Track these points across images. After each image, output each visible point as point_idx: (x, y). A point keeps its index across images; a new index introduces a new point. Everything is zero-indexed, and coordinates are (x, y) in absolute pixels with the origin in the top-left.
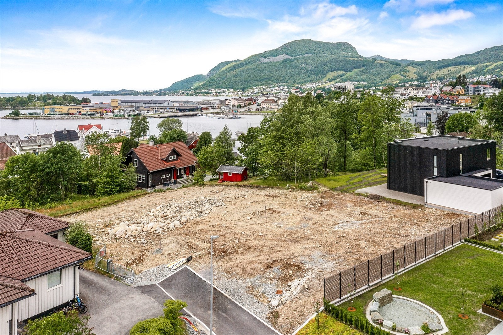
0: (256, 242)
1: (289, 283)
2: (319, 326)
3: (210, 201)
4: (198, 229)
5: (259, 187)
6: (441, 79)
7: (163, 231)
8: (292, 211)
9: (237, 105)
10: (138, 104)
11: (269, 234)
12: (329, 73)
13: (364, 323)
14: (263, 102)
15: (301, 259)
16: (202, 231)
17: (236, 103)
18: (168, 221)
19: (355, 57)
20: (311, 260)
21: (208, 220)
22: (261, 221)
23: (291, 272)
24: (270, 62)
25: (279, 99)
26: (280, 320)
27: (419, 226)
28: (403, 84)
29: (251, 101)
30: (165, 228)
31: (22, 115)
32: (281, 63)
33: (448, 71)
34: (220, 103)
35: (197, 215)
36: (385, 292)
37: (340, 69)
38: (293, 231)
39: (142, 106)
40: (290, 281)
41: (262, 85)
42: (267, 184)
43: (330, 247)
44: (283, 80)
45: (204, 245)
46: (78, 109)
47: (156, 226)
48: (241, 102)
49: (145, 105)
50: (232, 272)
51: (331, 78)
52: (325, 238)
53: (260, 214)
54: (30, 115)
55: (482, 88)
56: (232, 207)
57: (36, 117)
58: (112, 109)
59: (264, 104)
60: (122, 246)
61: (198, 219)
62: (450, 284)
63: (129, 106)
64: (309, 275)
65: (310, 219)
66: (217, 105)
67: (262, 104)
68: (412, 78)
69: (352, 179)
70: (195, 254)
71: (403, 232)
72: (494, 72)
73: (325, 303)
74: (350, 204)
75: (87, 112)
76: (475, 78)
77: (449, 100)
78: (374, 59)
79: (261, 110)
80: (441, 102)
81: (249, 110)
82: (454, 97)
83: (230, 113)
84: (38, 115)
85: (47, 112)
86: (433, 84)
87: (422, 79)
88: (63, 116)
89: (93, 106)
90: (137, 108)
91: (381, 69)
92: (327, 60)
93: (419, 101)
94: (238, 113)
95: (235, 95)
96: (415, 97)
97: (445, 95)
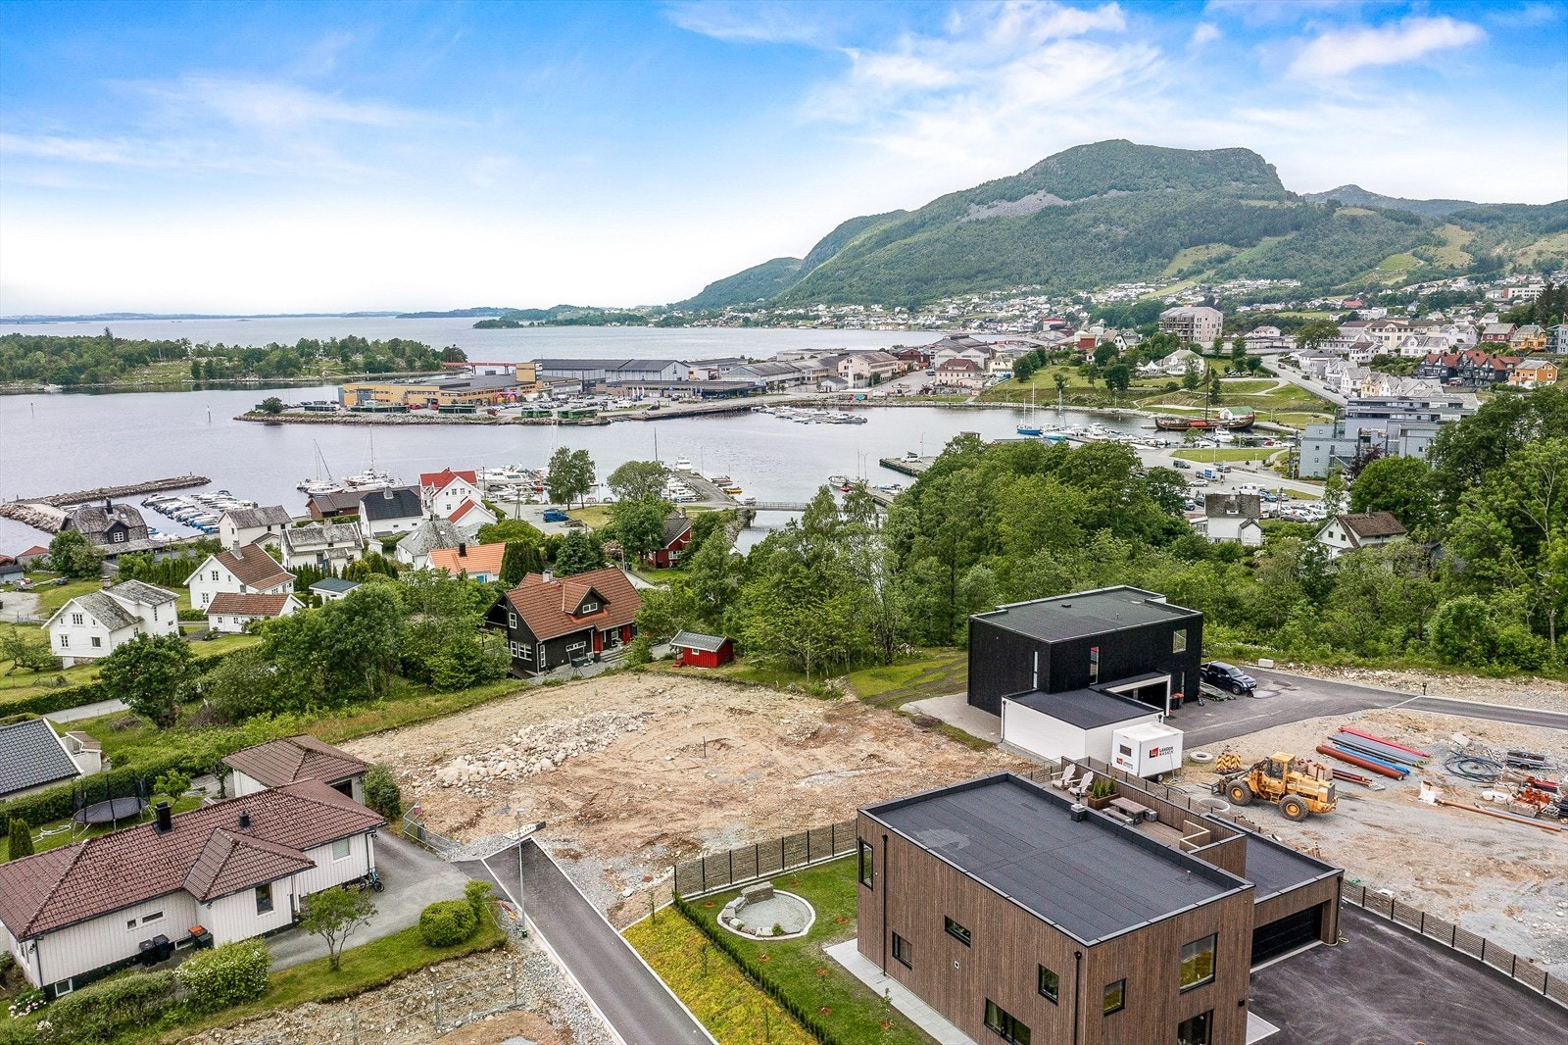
9: (868, 375)
10: (590, 376)
12: (1183, 251)
14: (943, 368)
17: (867, 370)
19: (1269, 199)
24: (997, 219)
25: (994, 355)
29: (914, 358)
31: (289, 411)
32: (1031, 222)
34: (822, 367)
37: (1220, 235)
39: (603, 381)
41: (971, 290)
46: (430, 393)
48: (881, 366)
49: (612, 378)
51: (1186, 268)
54: (308, 412)
57: (324, 417)
58: (519, 392)
59: (943, 374)
63: (567, 382)
66: (811, 376)
67: (938, 374)
68: (1452, 267)
75: (454, 402)
77: (1491, 370)
78: (1334, 204)
79: (934, 393)
80: (1467, 374)
81: (900, 392)
82: (1506, 360)
83: (846, 404)
84: (327, 409)
85: (351, 400)
86: (1511, 290)
87: (1486, 269)
88: (392, 414)
89: (468, 385)
90: (588, 387)
91: (1352, 236)
92: (1179, 209)
93: (1404, 368)
94: (867, 404)
95: (887, 324)
96: (1394, 355)
97: (1481, 353)
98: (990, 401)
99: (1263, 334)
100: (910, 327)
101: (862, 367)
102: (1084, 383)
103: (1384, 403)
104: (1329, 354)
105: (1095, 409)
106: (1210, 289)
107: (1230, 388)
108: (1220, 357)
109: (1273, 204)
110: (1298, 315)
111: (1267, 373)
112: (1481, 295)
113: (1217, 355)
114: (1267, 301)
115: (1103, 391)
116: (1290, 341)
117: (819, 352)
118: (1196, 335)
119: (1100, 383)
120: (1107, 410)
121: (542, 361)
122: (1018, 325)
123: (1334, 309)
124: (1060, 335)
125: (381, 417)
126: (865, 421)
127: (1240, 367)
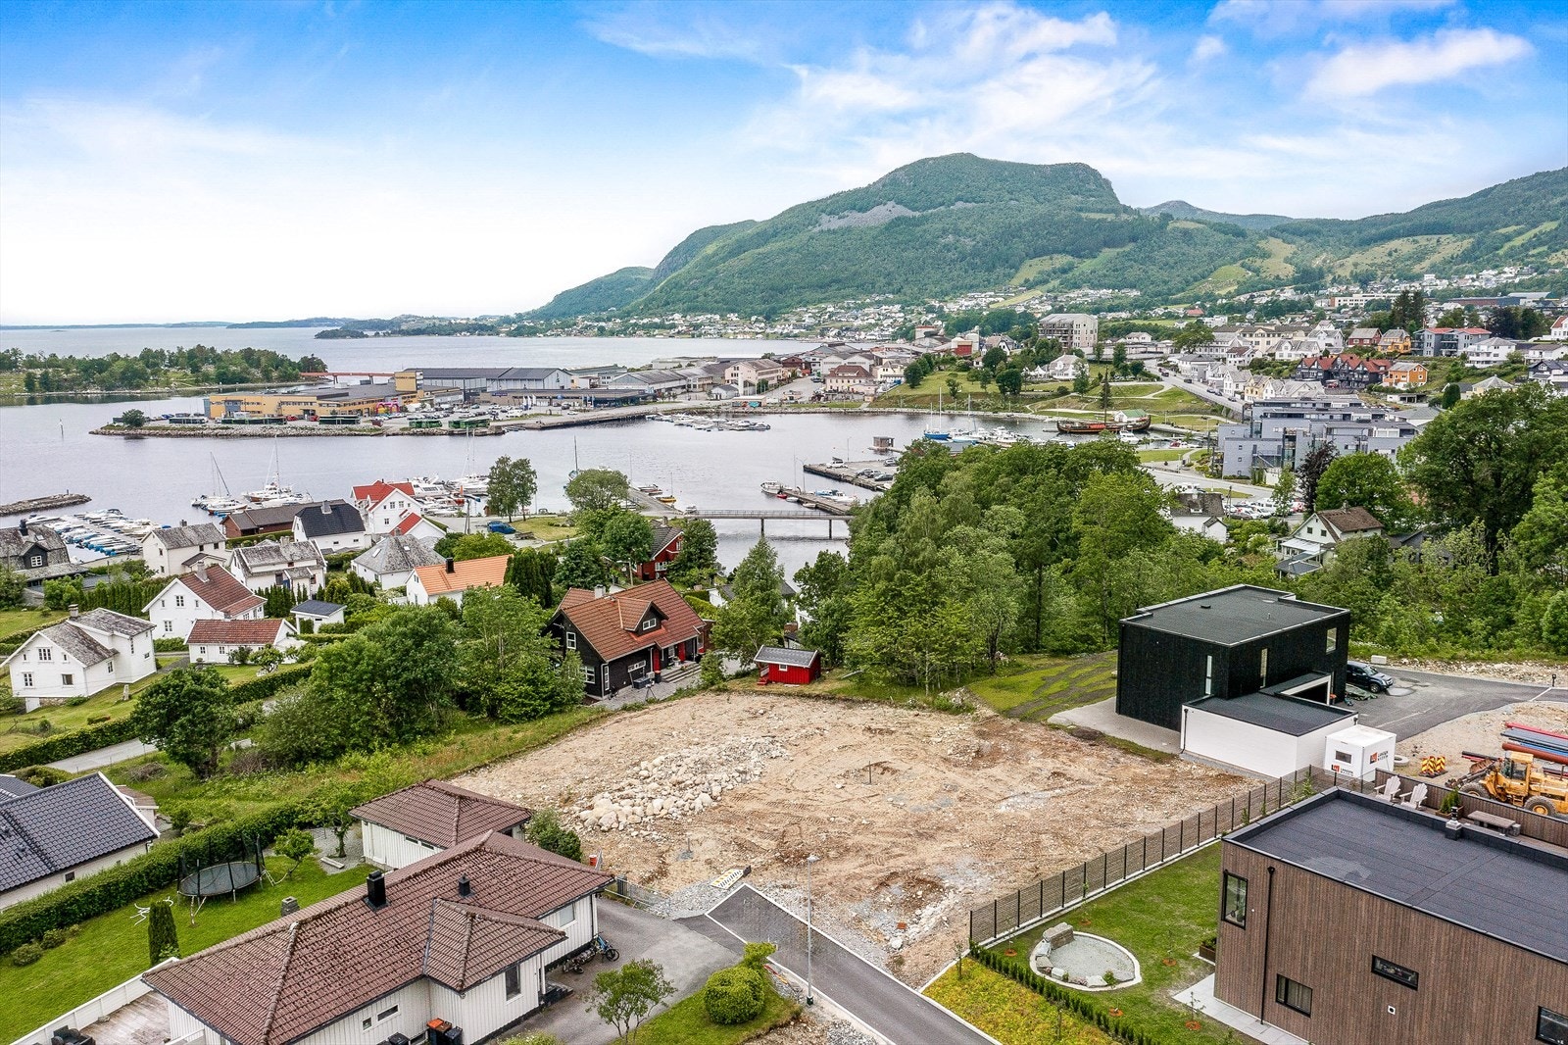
0: (857, 838)
1: (918, 912)
2: (961, 976)
3: (758, 746)
4: (747, 809)
5: (850, 702)
6: (1364, 281)
7: (685, 815)
8: (920, 768)
9: (756, 382)
10: (471, 385)
11: (880, 822)
12: (1028, 262)
13: (1025, 971)
14: (833, 374)
15: (938, 870)
16: (756, 815)
17: (754, 378)
18: (688, 794)
19: (1107, 212)
20: (955, 871)
21: (762, 789)
22: (863, 790)
23: (920, 893)
24: (849, 229)
25: (879, 361)
26: (905, 968)
27: (1155, 803)
28: (1248, 296)
29: (797, 366)
30: (686, 808)
31: (151, 424)
32: (881, 233)
33: (1390, 255)
34: (706, 375)
35: (739, 779)
36: (1063, 927)
37: (1060, 247)
38: (923, 814)
39: (484, 390)
40: (920, 907)
41: (825, 300)
42: (865, 692)
43: (987, 847)
44: (889, 284)
45: (765, 844)
46: (306, 403)
47: (669, 803)
48: (767, 373)
49: (493, 387)
50: (824, 894)
51: (1031, 279)
52: (980, 829)
53: (859, 773)
54: (174, 425)
55: (1462, 338)
56: (803, 760)
57: (193, 429)
58: (400, 402)
59: (834, 380)
60: (620, 846)
61: (741, 789)
62: (1169, 914)
63: (448, 392)
64: (950, 900)
65: (954, 789)
66: (697, 383)
67: (828, 381)
68: (1278, 277)
69: (1047, 682)
70: (755, 861)
71: (1120, 816)
72: (1527, 256)
73: (972, 945)
74: (1035, 752)
75: (334, 412)
76: (1467, 277)
77: (1365, 373)
78: (1167, 217)
79: (826, 399)
80: (1343, 377)
81: (792, 398)
82: (1379, 362)
83: (738, 411)
84: (195, 422)
85: (219, 412)
86: (1337, 299)
87: (1308, 280)
88: (268, 426)
89: (347, 395)
90: (470, 398)
91: (1185, 248)
92: (1023, 221)
93: (1280, 372)
94: (760, 410)
95: (745, 333)
96: (1269, 359)
97: (1354, 356)
98: (885, 406)
99: (1136, 340)
100: (768, 335)
101: (749, 375)
102: (976, 387)
103: (1289, 404)
104: (1210, 359)
105: (990, 413)
106: (1056, 298)
107: (1120, 392)
108: (1101, 362)
109: (1110, 217)
110: (1146, 322)
111: (1150, 377)
112: (1310, 303)
113: (1098, 361)
114: (1111, 309)
115: (996, 395)
116: (1165, 346)
117: (696, 360)
118: (1075, 341)
119: (993, 387)
120: (1002, 414)
121: (423, 370)
122: (876, 333)
123: (1178, 318)
124: (934, 341)
125: (257, 429)
126: (768, 428)
127: (1125, 371)
